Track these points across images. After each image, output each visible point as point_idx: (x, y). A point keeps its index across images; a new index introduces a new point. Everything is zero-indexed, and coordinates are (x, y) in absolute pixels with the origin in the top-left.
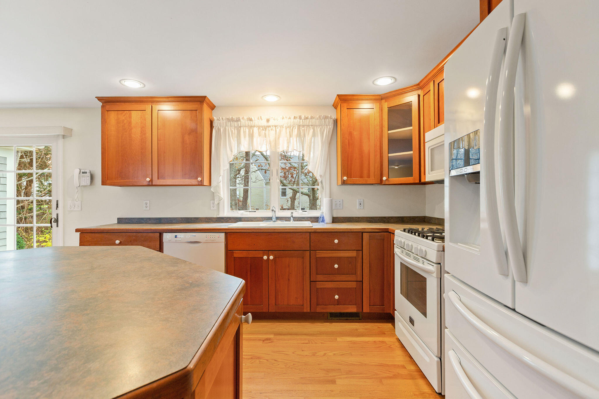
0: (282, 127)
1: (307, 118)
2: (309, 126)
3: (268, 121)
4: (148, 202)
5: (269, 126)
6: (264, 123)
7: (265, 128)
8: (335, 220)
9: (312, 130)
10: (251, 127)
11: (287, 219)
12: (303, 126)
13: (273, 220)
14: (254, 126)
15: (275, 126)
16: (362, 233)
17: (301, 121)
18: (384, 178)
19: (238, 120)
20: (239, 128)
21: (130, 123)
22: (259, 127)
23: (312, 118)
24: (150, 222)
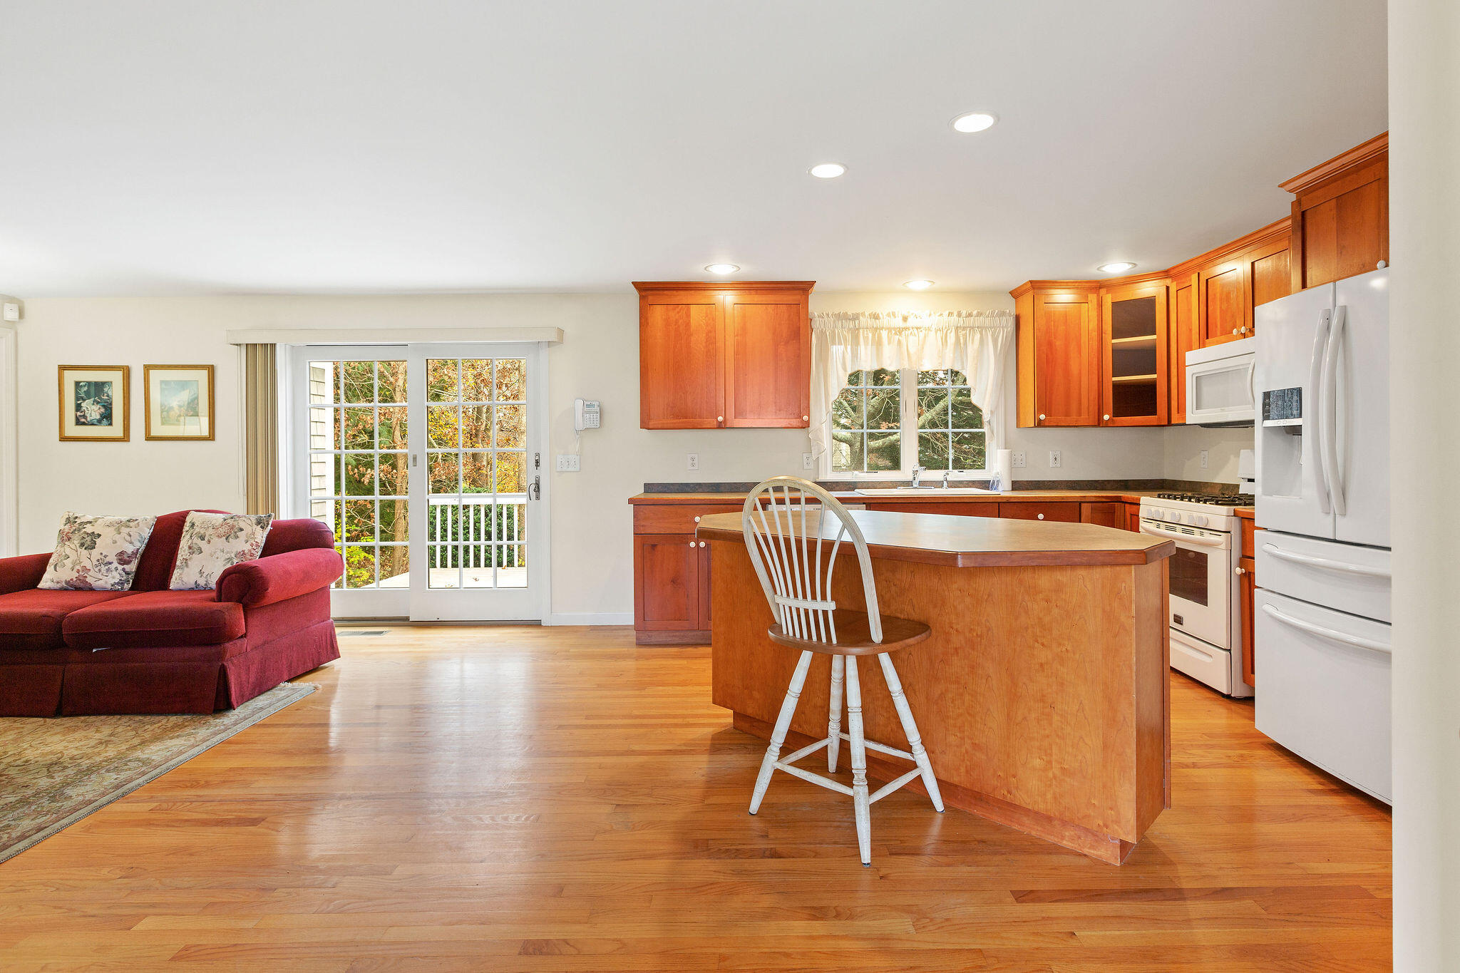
0: (929, 329)
1: (970, 315)
2: (972, 328)
3: (905, 319)
4: (696, 456)
5: (906, 329)
6: (898, 322)
7: (900, 331)
8: (1016, 486)
9: (978, 336)
10: (876, 330)
11: (939, 484)
12: (964, 328)
13: (915, 486)
14: (882, 328)
15: (917, 328)
16: (1080, 503)
17: (961, 319)
18: (1106, 417)
19: (856, 317)
20: (855, 333)
21: (688, 324)
22: (890, 329)
23: (979, 314)
24: (701, 490)
